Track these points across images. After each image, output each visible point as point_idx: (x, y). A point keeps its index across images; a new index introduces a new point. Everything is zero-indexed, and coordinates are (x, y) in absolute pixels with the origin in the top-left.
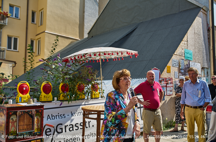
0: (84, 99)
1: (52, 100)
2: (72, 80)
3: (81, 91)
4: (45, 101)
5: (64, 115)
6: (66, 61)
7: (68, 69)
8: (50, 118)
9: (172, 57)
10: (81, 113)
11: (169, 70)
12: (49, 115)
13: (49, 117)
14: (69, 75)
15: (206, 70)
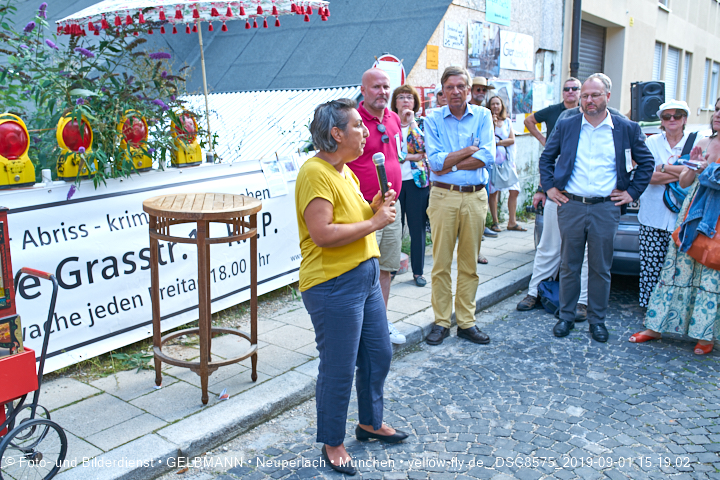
0: (149, 169)
1: (33, 178)
2: (101, 105)
3: (138, 144)
4: (7, 183)
5: (82, 228)
6: (74, 31)
7: (85, 64)
8: (32, 240)
9: (446, 16)
10: (143, 217)
11: (433, 59)
12: (27, 232)
13: (28, 239)
14: (90, 88)
15: (548, 58)
